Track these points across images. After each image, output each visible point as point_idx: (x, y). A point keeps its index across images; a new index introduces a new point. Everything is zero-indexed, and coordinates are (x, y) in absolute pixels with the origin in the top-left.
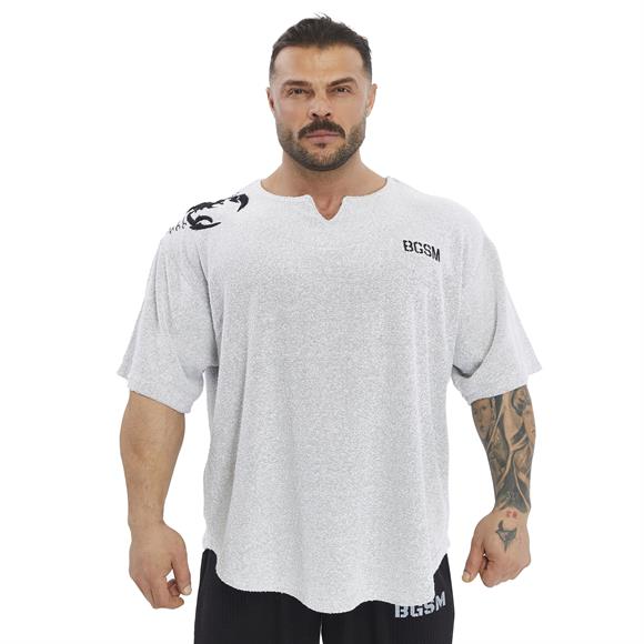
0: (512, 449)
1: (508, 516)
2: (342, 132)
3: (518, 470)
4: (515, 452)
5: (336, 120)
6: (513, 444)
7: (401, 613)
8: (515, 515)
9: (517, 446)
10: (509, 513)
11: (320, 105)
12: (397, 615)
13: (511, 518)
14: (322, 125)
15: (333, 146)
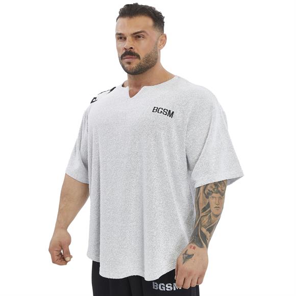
0: (201, 215)
1: (191, 248)
3: (202, 226)
4: (202, 216)
6: (202, 212)
7: (155, 287)
8: (194, 248)
9: (204, 214)
10: (191, 246)
11: (128, 44)
12: (154, 288)
13: (192, 249)
14: (128, 53)
15: (135, 63)
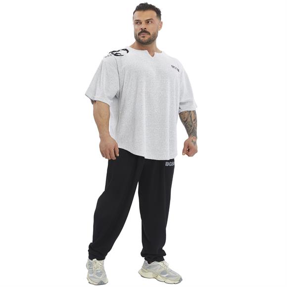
0: (193, 123)
2: (149, 34)
5: (148, 30)
7: (167, 165)
8: (195, 139)
11: (143, 26)
14: (144, 31)
15: (147, 37)
